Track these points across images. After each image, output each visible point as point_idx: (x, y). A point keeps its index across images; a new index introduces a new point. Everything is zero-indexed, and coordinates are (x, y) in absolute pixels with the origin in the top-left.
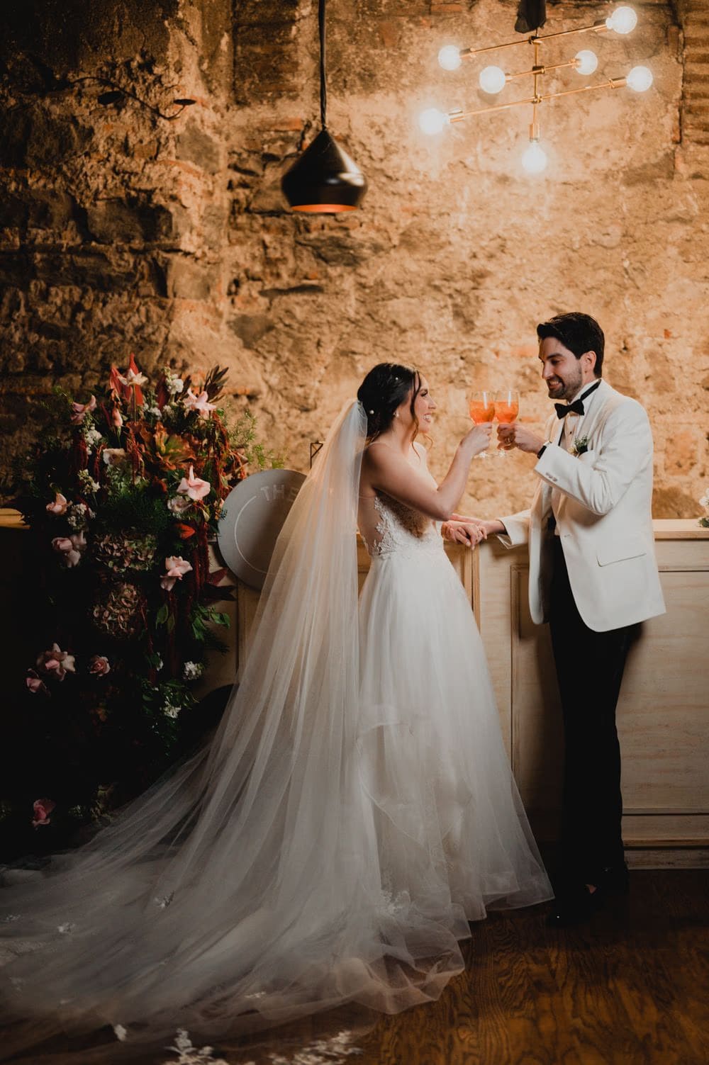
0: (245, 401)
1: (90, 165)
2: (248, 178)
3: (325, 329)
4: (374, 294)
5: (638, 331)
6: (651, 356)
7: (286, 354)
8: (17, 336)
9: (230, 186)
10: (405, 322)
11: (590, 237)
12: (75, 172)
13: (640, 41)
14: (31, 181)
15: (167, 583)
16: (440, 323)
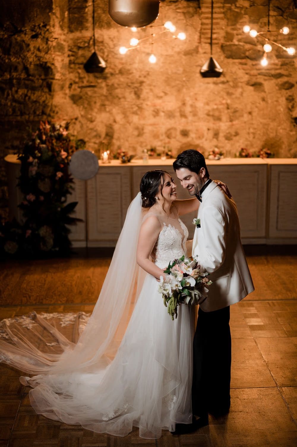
0: (74, 121)
1: (29, 55)
2: (73, 53)
3: (97, 98)
4: (111, 88)
5: (188, 99)
6: (192, 106)
7: (86, 106)
8: (9, 104)
9: (69, 56)
10: (120, 96)
11: (174, 71)
12: (25, 56)
13: (188, 12)
14: (12, 59)
15: (57, 178)
16: (130, 96)
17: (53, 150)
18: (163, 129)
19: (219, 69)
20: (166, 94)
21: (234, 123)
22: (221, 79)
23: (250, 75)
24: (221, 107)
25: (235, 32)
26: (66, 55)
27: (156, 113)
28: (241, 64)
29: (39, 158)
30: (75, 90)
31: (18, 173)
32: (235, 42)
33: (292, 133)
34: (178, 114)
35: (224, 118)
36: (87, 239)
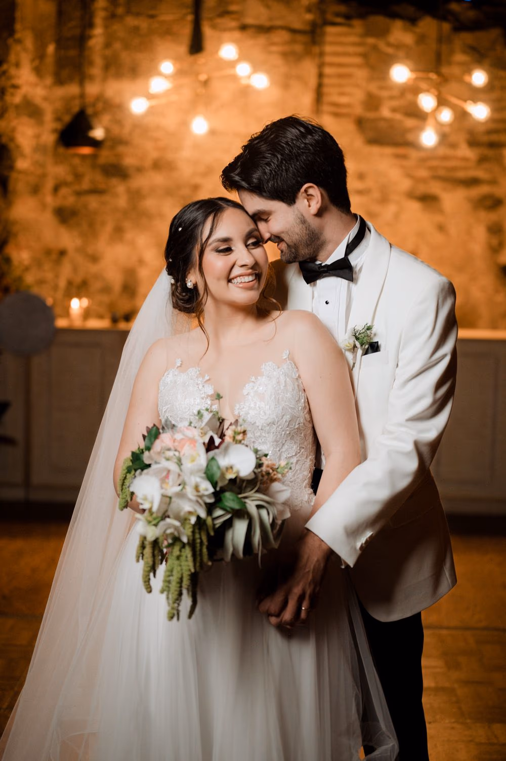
0: (55, 256)
3: (108, 215)
7: (85, 229)
13: (293, 52)
25: (386, 94)
28: (397, 156)
30: (65, 197)
32: (386, 112)
33: (497, 298)
36: (27, 482)
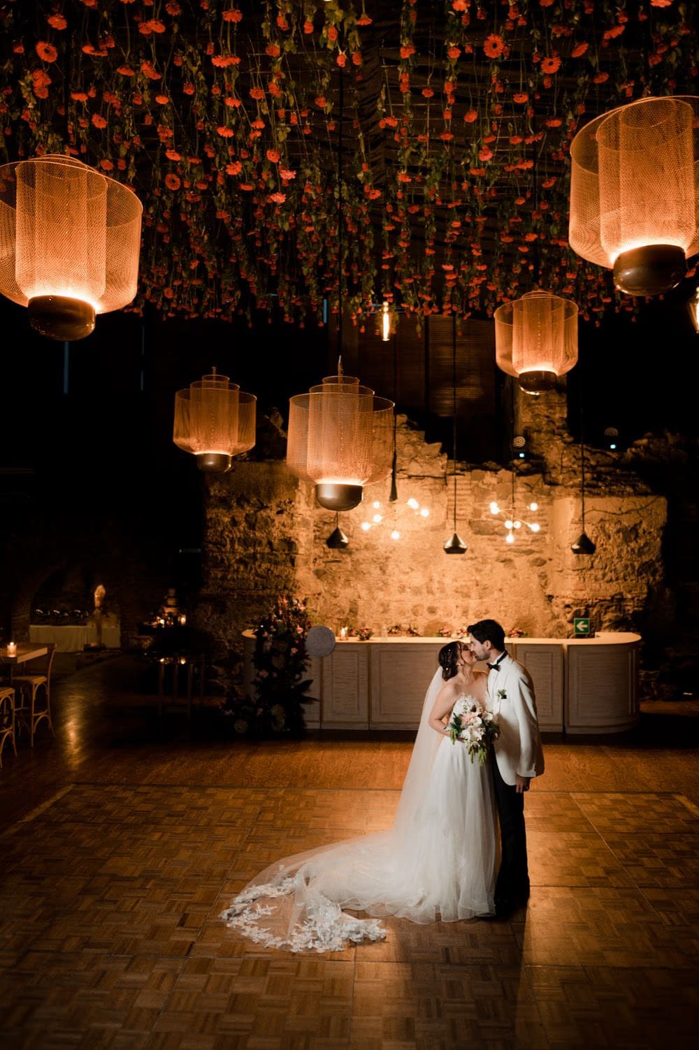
0: (317, 596)
1: (273, 530)
2: (318, 529)
4: (356, 563)
5: (435, 575)
6: (439, 582)
7: (330, 581)
8: (252, 578)
9: (314, 531)
10: (365, 572)
11: (420, 547)
12: (270, 532)
13: (435, 489)
14: (257, 534)
15: (291, 655)
16: (376, 572)
17: (289, 625)
18: (409, 606)
19: (463, 545)
20: (412, 570)
21: (484, 600)
22: (468, 554)
23: (500, 551)
24: (469, 583)
25: (483, 508)
26: (311, 530)
27: (402, 589)
28: (489, 539)
29: (274, 633)
30: (319, 564)
31: (253, 649)
33: (546, 612)
34: (424, 590)
35: (474, 595)
36: (321, 720)
